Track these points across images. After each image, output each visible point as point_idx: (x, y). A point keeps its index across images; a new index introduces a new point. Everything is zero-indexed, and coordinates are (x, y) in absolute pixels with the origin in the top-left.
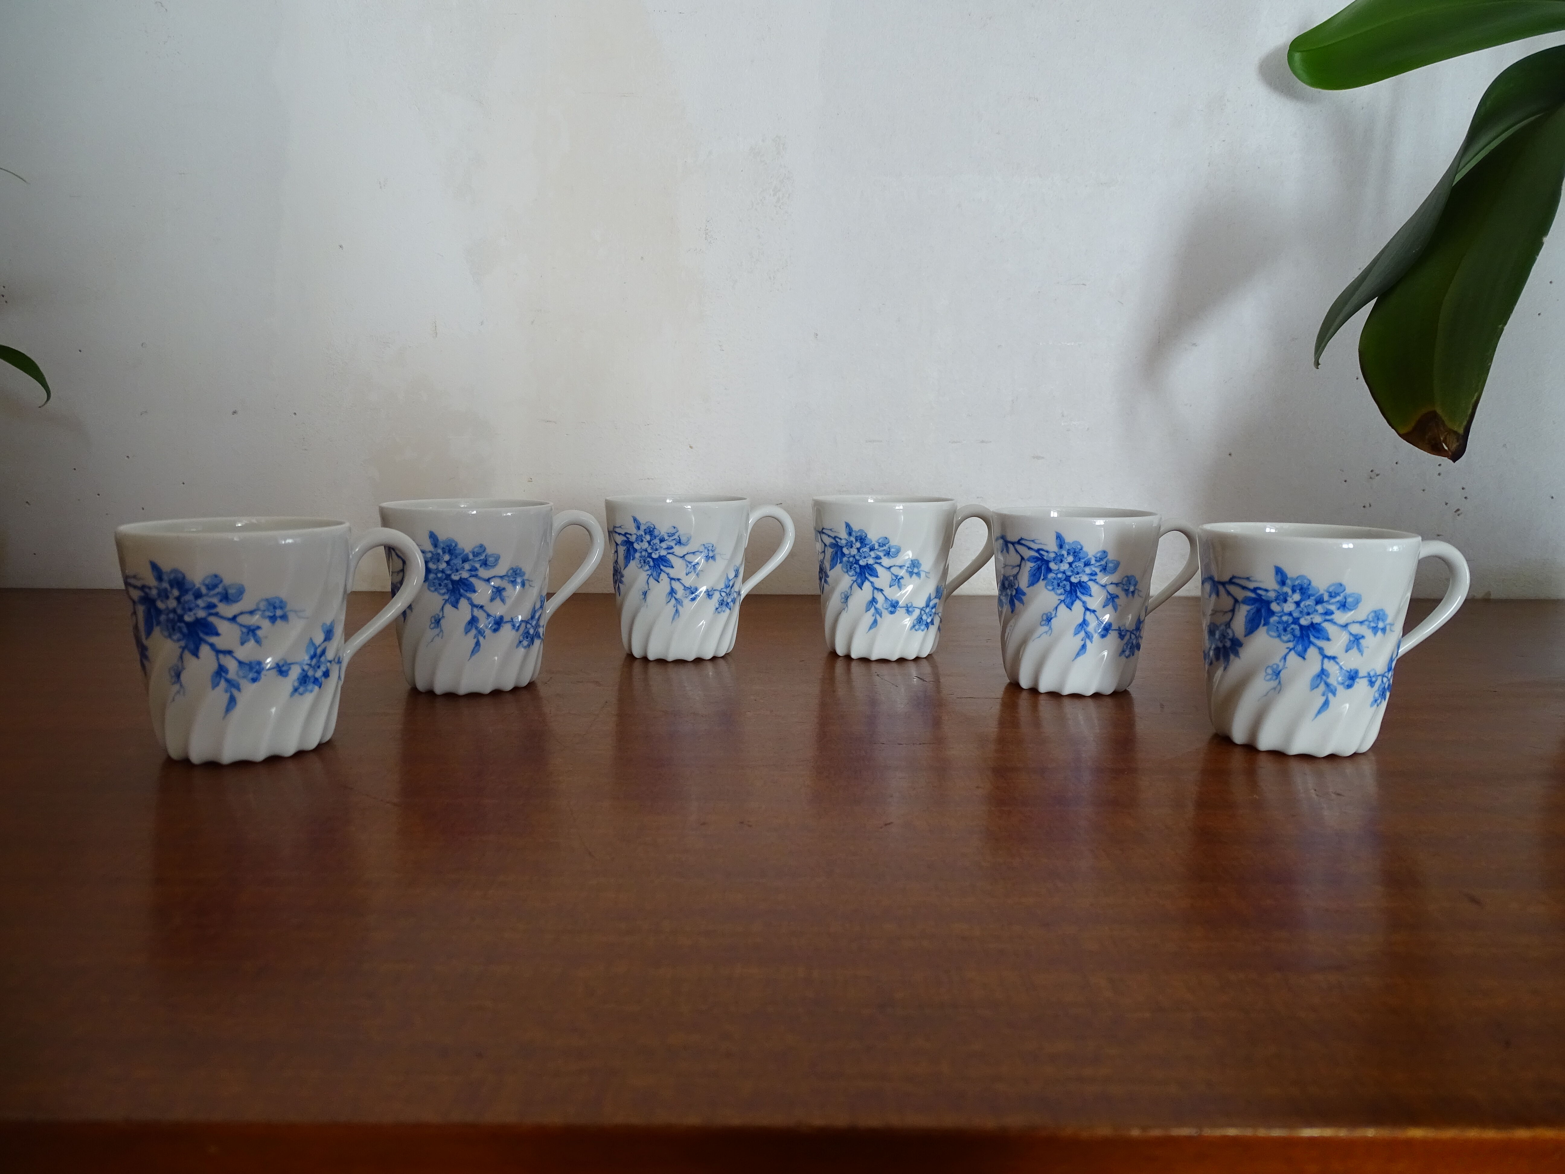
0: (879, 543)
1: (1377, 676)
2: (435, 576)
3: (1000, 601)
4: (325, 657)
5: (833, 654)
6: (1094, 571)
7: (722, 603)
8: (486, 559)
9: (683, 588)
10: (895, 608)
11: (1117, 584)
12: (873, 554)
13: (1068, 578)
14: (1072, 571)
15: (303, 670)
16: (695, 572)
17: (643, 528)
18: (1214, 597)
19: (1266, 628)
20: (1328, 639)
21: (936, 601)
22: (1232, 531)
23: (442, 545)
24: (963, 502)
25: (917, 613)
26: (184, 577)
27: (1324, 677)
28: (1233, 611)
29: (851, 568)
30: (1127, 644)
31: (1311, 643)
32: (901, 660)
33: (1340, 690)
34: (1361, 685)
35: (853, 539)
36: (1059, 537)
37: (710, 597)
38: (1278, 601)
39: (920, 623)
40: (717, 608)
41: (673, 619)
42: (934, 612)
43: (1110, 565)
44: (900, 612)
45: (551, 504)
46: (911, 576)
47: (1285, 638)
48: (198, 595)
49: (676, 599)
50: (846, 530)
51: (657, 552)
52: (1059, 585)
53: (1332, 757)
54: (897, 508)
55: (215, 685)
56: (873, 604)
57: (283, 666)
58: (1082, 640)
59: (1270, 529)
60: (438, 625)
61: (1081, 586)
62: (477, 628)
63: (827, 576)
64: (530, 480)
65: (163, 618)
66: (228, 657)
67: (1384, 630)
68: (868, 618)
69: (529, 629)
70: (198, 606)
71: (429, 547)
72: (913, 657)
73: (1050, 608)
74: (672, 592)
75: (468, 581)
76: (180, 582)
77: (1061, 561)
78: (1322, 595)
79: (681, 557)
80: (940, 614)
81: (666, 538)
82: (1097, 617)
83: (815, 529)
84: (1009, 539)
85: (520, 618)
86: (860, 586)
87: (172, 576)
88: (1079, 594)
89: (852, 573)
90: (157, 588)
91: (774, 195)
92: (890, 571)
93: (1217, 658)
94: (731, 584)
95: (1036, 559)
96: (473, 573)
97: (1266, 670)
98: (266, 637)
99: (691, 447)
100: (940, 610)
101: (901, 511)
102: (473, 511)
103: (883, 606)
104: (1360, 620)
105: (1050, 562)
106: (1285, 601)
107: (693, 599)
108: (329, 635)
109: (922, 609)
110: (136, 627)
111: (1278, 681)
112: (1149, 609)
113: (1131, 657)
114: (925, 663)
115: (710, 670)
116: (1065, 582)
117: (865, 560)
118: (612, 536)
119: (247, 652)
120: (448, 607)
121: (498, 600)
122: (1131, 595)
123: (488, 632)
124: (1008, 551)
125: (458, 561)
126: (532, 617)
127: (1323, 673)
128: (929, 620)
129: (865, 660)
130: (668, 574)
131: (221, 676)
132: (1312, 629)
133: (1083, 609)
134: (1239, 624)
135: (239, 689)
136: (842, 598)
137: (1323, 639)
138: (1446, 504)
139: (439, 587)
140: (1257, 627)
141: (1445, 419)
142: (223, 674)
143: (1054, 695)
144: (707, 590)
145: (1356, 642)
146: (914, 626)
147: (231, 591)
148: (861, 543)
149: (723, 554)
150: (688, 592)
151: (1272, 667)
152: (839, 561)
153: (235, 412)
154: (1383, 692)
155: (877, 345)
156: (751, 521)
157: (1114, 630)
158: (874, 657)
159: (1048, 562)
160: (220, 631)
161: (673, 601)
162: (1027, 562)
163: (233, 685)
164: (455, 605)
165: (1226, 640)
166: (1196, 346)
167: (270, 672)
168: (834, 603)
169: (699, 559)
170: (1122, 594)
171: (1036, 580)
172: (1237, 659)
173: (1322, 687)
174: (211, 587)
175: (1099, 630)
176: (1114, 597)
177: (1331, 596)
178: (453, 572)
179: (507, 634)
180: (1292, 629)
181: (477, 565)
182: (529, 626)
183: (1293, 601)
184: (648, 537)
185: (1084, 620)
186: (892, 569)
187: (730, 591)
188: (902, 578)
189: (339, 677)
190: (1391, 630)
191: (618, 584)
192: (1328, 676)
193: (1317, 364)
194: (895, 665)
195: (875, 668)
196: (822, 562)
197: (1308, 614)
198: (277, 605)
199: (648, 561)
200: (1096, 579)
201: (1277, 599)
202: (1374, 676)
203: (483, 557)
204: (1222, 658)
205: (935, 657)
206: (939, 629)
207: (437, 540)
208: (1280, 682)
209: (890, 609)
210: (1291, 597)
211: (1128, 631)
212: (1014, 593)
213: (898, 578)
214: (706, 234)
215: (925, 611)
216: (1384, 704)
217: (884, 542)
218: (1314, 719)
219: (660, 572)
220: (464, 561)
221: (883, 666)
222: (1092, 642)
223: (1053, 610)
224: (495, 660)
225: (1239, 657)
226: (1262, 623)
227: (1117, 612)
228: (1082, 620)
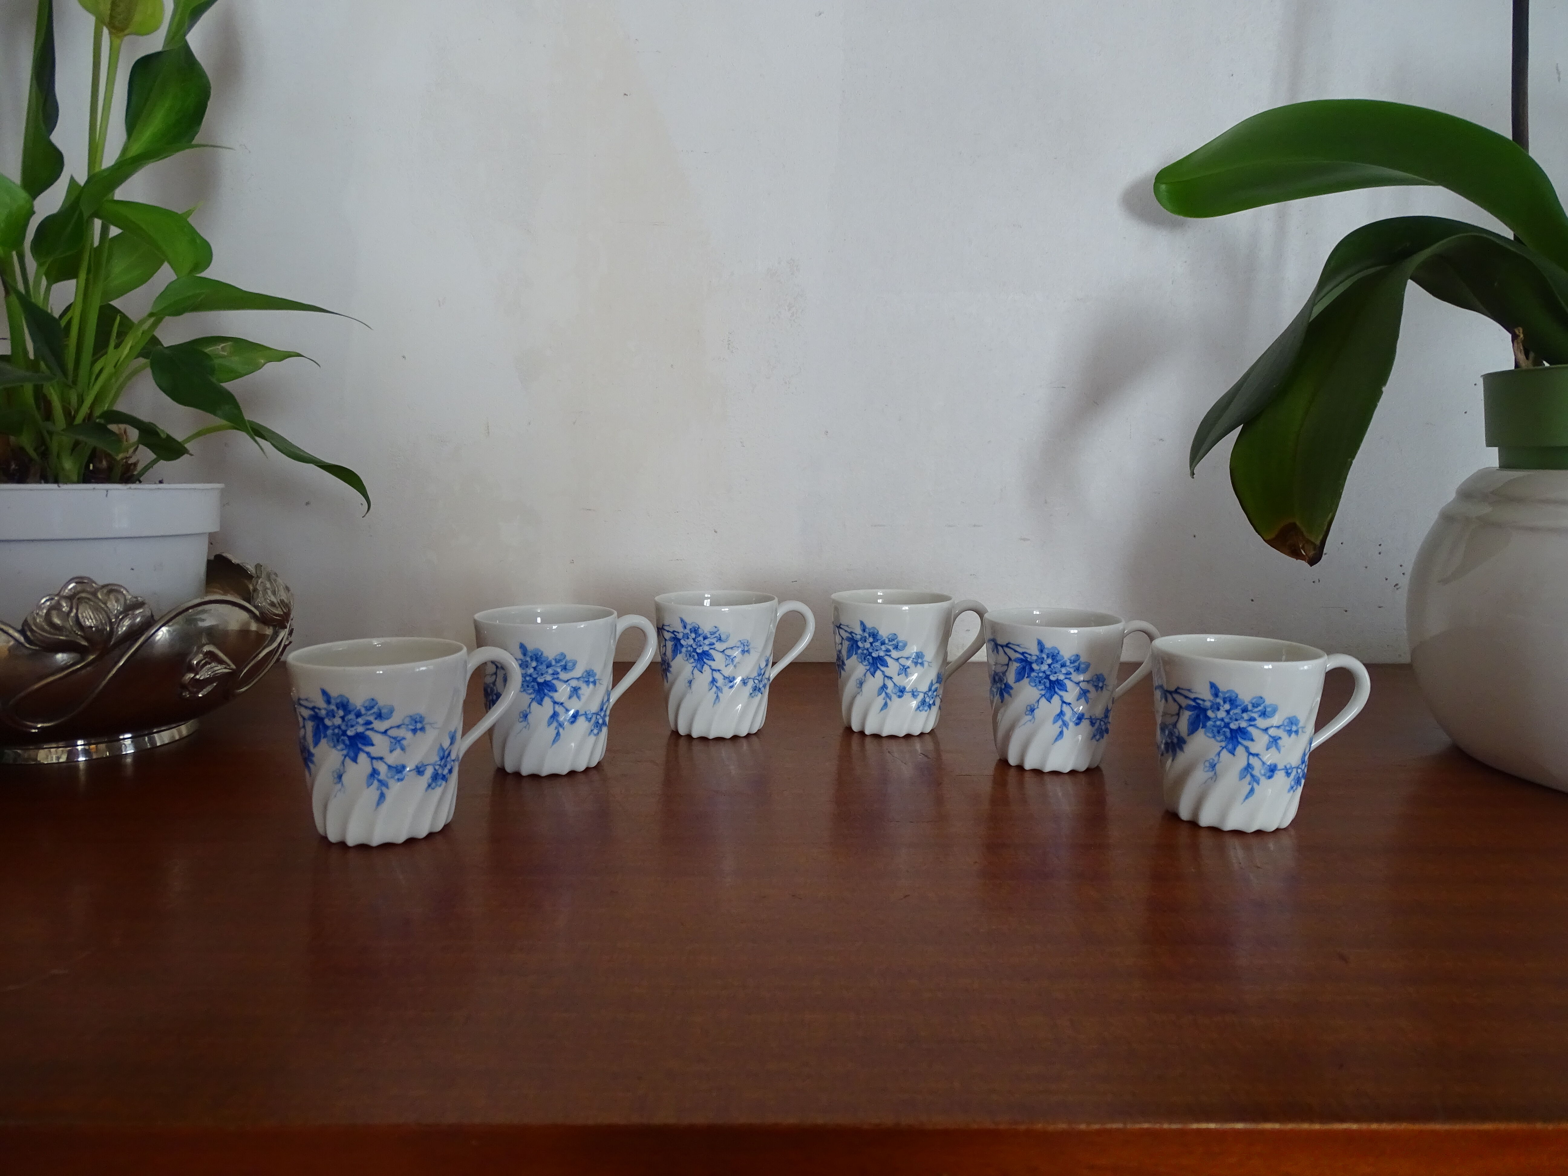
0: (889, 639)
1: (1292, 768)
2: (528, 680)
3: (991, 691)
4: (450, 757)
5: (849, 729)
6: (1069, 671)
7: (755, 688)
8: (566, 664)
9: (722, 677)
10: (903, 693)
11: (1088, 682)
12: (883, 647)
13: (1047, 677)
14: (1051, 671)
15: (435, 769)
16: (733, 664)
17: (688, 627)
18: (1163, 701)
19: (1204, 730)
20: (1252, 740)
21: (937, 685)
23: (530, 654)
24: (959, 597)
25: (921, 696)
26: (348, 702)
27: (1250, 770)
28: (1178, 714)
29: (865, 659)
30: (1097, 730)
31: (1239, 743)
32: (908, 736)
33: (1263, 780)
34: (1280, 775)
35: (866, 635)
36: (1040, 643)
37: (746, 684)
38: (1213, 709)
39: (924, 705)
40: (751, 694)
41: (714, 703)
42: (935, 694)
43: (1082, 666)
44: (907, 696)
46: (916, 666)
47: (1219, 738)
48: (358, 715)
49: (717, 687)
50: (860, 627)
51: (701, 648)
52: (1040, 682)
53: (1259, 833)
54: (903, 609)
55: (369, 785)
56: (884, 690)
57: (421, 767)
58: (1060, 727)
60: (525, 719)
61: (1058, 683)
62: (557, 721)
63: (844, 663)
64: (572, 562)
65: (329, 732)
66: (380, 762)
67: (1297, 732)
68: (880, 701)
69: (598, 719)
70: (358, 723)
71: (520, 656)
72: (918, 733)
73: (1033, 701)
74: (714, 681)
75: (551, 682)
76: (344, 705)
77: (1042, 663)
78: (1247, 705)
79: (721, 652)
80: (940, 696)
81: (709, 636)
82: (1072, 708)
83: (833, 623)
84: (999, 642)
85: (592, 710)
86: (873, 675)
87: (338, 701)
88: (1057, 690)
89: (866, 663)
90: (325, 709)
91: (789, 310)
92: (898, 662)
93: (1167, 751)
94: (762, 671)
95: (1021, 661)
96: (555, 676)
97: (1204, 763)
98: (409, 745)
99: (716, 532)
100: (941, 692)
101: (907, 611)
102: (554, 626)
103: (892, 691)
104: (1278, 725)
105: (1033, 663)
106: (1218, 709)
107: (731, 687)
108: (453, 739)
109: (925, 693)
111: (1213, 772)
112: (1115, 699)
113: (1101, 740)
114: (928, 739)
115: (745, 745)
116: (1045, 680)
117: (877, 652)
118: (661, 633)
119: (393, 758)
120: (534, 705)
121: (575, 697)
122: (1100, 689)
123: (566, 724)
124: (998, 652)
125: (543, 667)
126: (602, 710)
127: (1249, 767)
128: (931, 702)
129: (877, 736)
130: (710, 666)
131: (374, 777)
132: (1239, 732)
133: (1060, 702)
134: (1183, 726)
135: (387, 787)
136: (857, 684)
137: (1249, 740)
138: (1387, 579)
139: (530, 690)
140: (1197, 729)
142: (376, 776)
143: (1037, 772)
144: (743, 678)
145: (1274, 743)
146: (919, 708)
147: (384, 711)
148: (874, 638)
149: (756, 648)
150: (727, 681)
151: (1209, 761)
152: (854, 652)
154: (1299, 780)
156: (779, 614)
157: (1086, 718)
158: (884, 734)
159: (1031, 663)
160: (375, 742)
161: (714, 689)
162: (1014, 663)
163: (383, 784)
164: (540, 703)
165: (1174, 737)
167: (411, 772)
168: (850, 688)
169: (736, 653)
170: (1092, 689)
171: (1021, 678)
172: (1182, 754)
173: (1248, 778)
174: (369, 708)
175: (1073, 719)
176: (1086, 692)
177: (1253, 706)
178: (539, 676)
179: (582, 724)
180: (1224, 731)
181: (559, 670)
182: (598, 717)
183: (1224, 710)
184: (693, 635)
186: (900, 660)
187: (762, 678)
188: (908, 667)
189: (458, 770)
190: (1304, 732)
191: (666, 673)
192: (1253, 769)
194: (902, 741)
195: (885, 743)
196: (840, 651)
197: (1236, 720)
198: (418, 720)
199: (693, 655)
200: (1070, 678)
201: (1211, 707)
202: (1289, 769)
203: (563, 663)
204: (1170, 751)
205: (935, 730)
206: (940, 708)
207: (527, 650)
208: (1215, 773)
209: (898, 694)
210: (1223, 706)
211: (1098, 719)
212: (1003, 686)
213: (905, 667)
214: (729, 344)
215: (928, 695)
216: (1300, 790)
217: (893, 638)
218: (1242, 804)
219: (703, 664)
220: (548, 667)
221: (893, 741)
222: (1067, 729)
223: (1036, 703)
224: (572, 746)
225: (1184, 752)
226: (1201, 725)
227: (1089, 704)
228: (1060, 711)
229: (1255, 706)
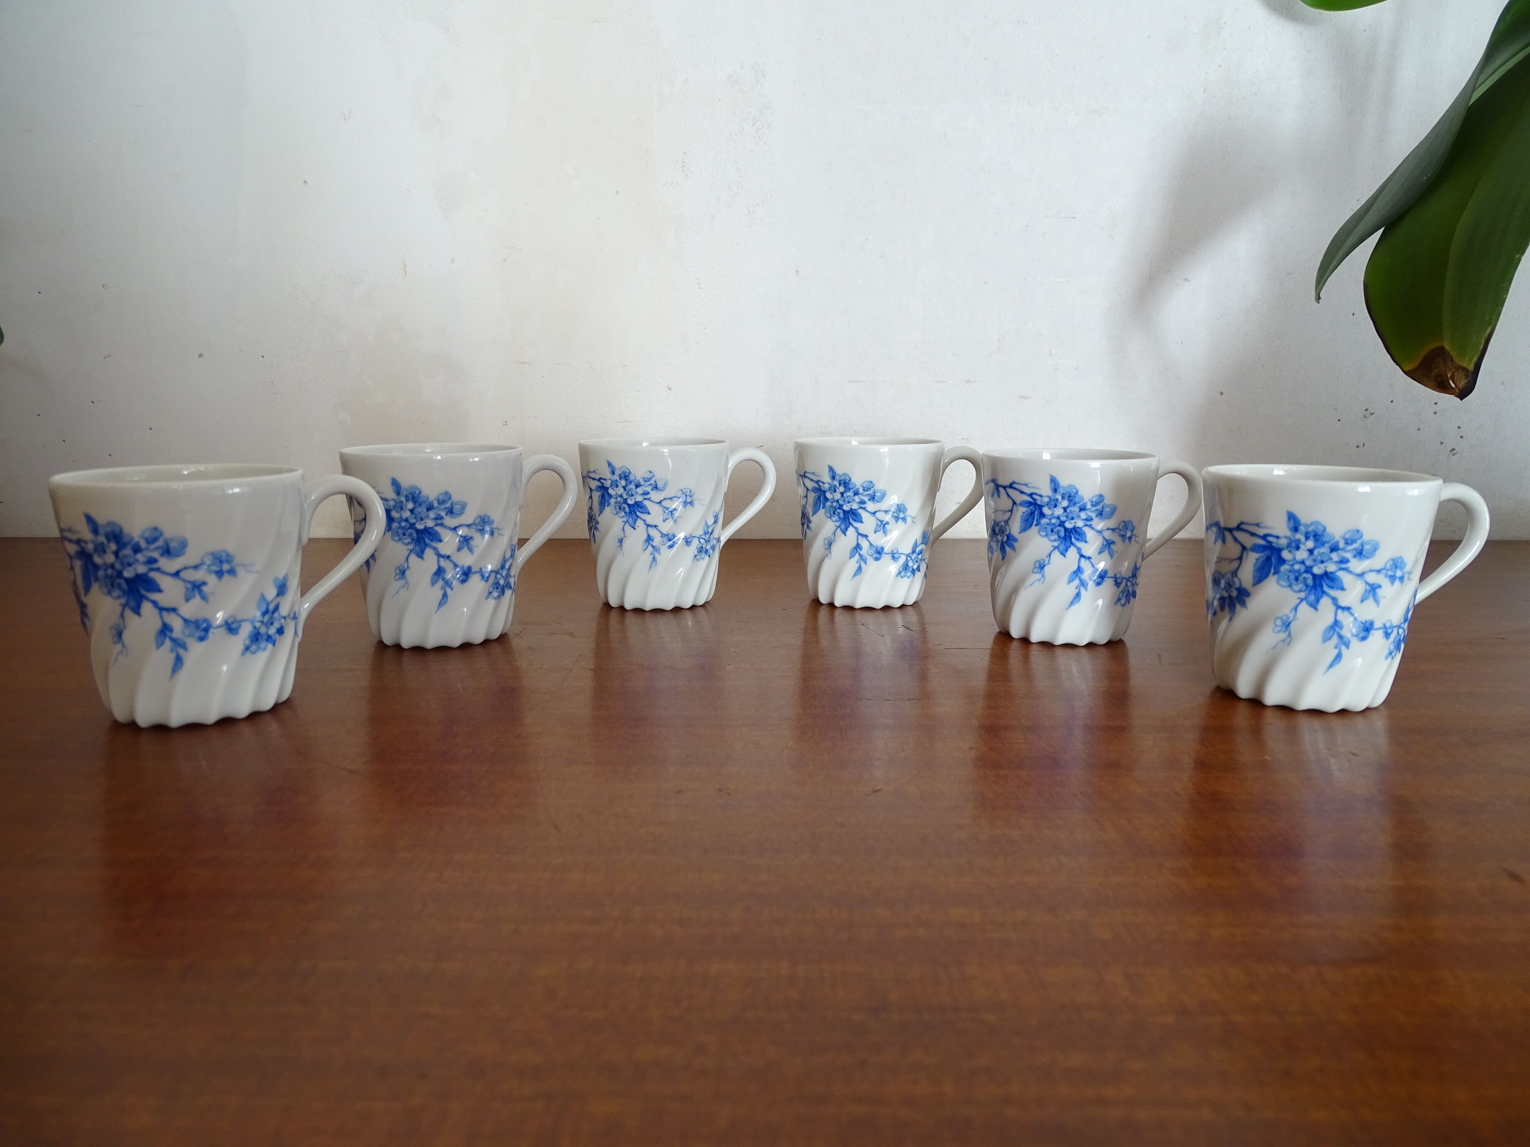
0: (864, 487)
1: (1392, 627)
2: (399, 525)
3: (990, 547)
4: (279, 613)
5: (816, 602)
6: (1090, 516)
7: (701, 550)
8: (452, 507)
9: (660, 535)
10: (880, 555)
11: (1113, 530)
12: (857, 498)
13: (1062, 524)
14: (1067, 517)
15: (255, 627)
16: (673, 519)
17: (617, 472)
18: (1219, 542)
19: (1276, 577)
20: (1343, 589)
21: (923, 547)
22: (1238, 473)
23: (405, 493)
24: (951, 443)
25: (903, 559)
26: (121, 531)
27: (1337, 629)
28: (1240, 559)
29: (834, 513)
30: (1123, 592)
31: (1324, 592)
32: (887, 608)
33: (1354, 642)
34: (1376, 637)
35: (836, 483)
36: (1053, 480)
37: (688, 544)
38: (1289, 549)
39: (906, 570)
40: (696, 556)
41: (650, 567)
42: (920, 558)
43: (1107, 510)
44: (886, 558)
45: (521, 448)
46: (897, 521)
47: (1296, 588)
48: (137, 549)
49: (653, 547)
50: (829, 474)
51: (633, 498)
52: (1052, 531)
53: (1343, 712)
54: (882, 450)
55: (159, 644)
56: (857, 550)
57: (233, 623)
58: (1076, 588)
59: (1279, 471)
60: (403, 576)
61: (1076, 532)
62: (443, 579)
63: (809, 521)
64: (505, 424)
65: (101, 573)
66: (173, 615)
67: (1402, 579)
68: (853, 564)
69: (499, 579)
70: (137, 561)
71: (391, 494)
72: (898, 605)
73: (1042, 554)
74: (649, 539)
75: (433, 529)
76: (117, 536)
77: (1056, 506)
78: (1338, 542)
79: (658, 503)
80: (926, 561)
81: (642, 483)
82: (1092, 564)
83: (797, 472)
84: (1000, 482)
85: (489, 567)
86: (844, 532)
87: (109, 529)
88: (1073, 540)
89: (835, 518)
90: (93, 541)
91: (753, 125)
92: (875, 516)
93: (1222, 608)
94: (710, 530)
95: (1028, 504)
96: (439, 522)
97: (1275, 621)
98: (213, 593)
99: (669, 389)
100: (926, 556)
101: (887, 454)
102: (437, 456)
103: (867, 552)
104: (1378, 568)
105: (1044, 506)
106: (1298, 548)
107: (671, 547)
108: (282, 589)
109: (908, 556)
110: (74, 584)
111: (1286, 634)
112: (1146, 554)
113: (1127, 605)
114: (910, 611)
115: (689, 619)
116: (1059, 528)
117: (849, 505)
118: (586, 483)
119: (192, 609)
120: (413, 558)
121: (465, 550)
122: (1127, 540)
123: (455, 583)
124: (999, 495)
125: (422, 510)
126: (503, 567)
127: (1336, 624)
128: (915, 567)
129: (849, 608)
130: (644, 521)
131: (165, 635)
132: (1325, 578)
133: (1078, 556)
134: (1247, 573)
135: (185, 649)
136: (825, 544)
137: (1337, 588)
138: (1442, 443)
139: (403, 537)
140: (1266, 576)
141: (1454, 354)
142: (168, 633)
143: (1047, 645)
144: (685, 536)
145: (1372, 592)
146: (900, 573)
147: (173, 545)
148: (845, 487)
149: (701, 500)
150: (665, 539)
151: (1281, 618)
152: (822, 506)
153: (200, 355)
154: (1398, 645)
155: (860, 281)
156: (731, 465)
157: (1110, 577)
158: (858, 605)
159: (1041, 507)
160: (163, 587)
161: (650, 548)
162: (1019, 507)
163: (179, 644)
164: (420, 555)
165: (1233, 590)
166: (1188, 281)
167: (219, 630)
168: (816, 549)
169: (676, 504)
170: (1118, 541)
171: (1029, 526)
172: (1244, 609)
173: (1335, 639)
174: (151, 541)
175: (1094, 577)
176: (1111, 543)
177: (1347, 543)
178: (417, 521)
179: (476, 584)
180: (1304, 578)
181: (443, 514)
182: (499, 576)
183: (1306, 549)
184: (623, 483)
185: (1079, 567)
186: (877, 514)
187: (709, 538)
188: (888, 523)
189: (296, 633)
190: (1409, 579)
191: (593, 532)
192: (1341, 627)
193: (1318, 298)
194: (880, 613)
195: (859, 615)
196: (804, 507)
197: (1322, 562)
198: (223, 558)
199: (624, 507)
200: (1091, 525)
201: (1288, 546)
202: (1389, 628)
203: (448, 505)
204: (1227, 608)
205: (920, 604)
206: (925, 575)
207: (400, 487)
208: (1289, 634)
209: (875, 556)
210: (1304, 544)
211: (1124, 578)
212: (1005, 539)
213: (883, 523)
214: (683, 167)
215: (911, 558)
216: (1398, 657)
217: (869, 486)
218: (1324, 674)
219: (636, 519)
220: (428, 510)
221: (868, 614)
222: (1086, 590)
223: (1047, 557)
224: (464, 611)
225: (1246, 608)
226: (1272, 571)
227: (1113, 559)
228: (1077, 567)
229: (1347, 542)
